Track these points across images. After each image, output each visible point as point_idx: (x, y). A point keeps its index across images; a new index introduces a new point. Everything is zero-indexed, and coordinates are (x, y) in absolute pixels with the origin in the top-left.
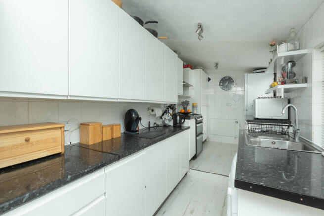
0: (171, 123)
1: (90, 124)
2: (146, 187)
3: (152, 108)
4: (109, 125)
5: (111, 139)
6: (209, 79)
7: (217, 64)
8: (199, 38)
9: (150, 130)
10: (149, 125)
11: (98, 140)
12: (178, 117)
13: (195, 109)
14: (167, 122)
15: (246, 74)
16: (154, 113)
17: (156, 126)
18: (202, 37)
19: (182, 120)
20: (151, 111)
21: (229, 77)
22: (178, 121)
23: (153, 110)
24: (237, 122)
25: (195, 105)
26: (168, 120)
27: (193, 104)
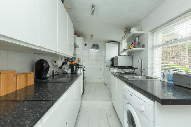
0: (69, 71)
1: (2, 72)
2: (67, 123)
3: (55, 60)
4: (23, 73)
5: (25, 87)
6: (86, 45)
7: (92, 36)
8: (91, 15)
9: (53, 77)
10: (53, 73)
11: (12, 90)
12: (75, 67)
13: (80, 62)
14: (66, 70)
15: (107, 43)
16: (56, 64)
17: (58, 74)
18: (93, 14)
19: (77, 69)
20: (54, 62)
21: (97, 45)
22: (75, 70)
23: (55, 62)
24: (101, 70)
25: (80, 60)
26: (67, 69)
27: (78, 59)
